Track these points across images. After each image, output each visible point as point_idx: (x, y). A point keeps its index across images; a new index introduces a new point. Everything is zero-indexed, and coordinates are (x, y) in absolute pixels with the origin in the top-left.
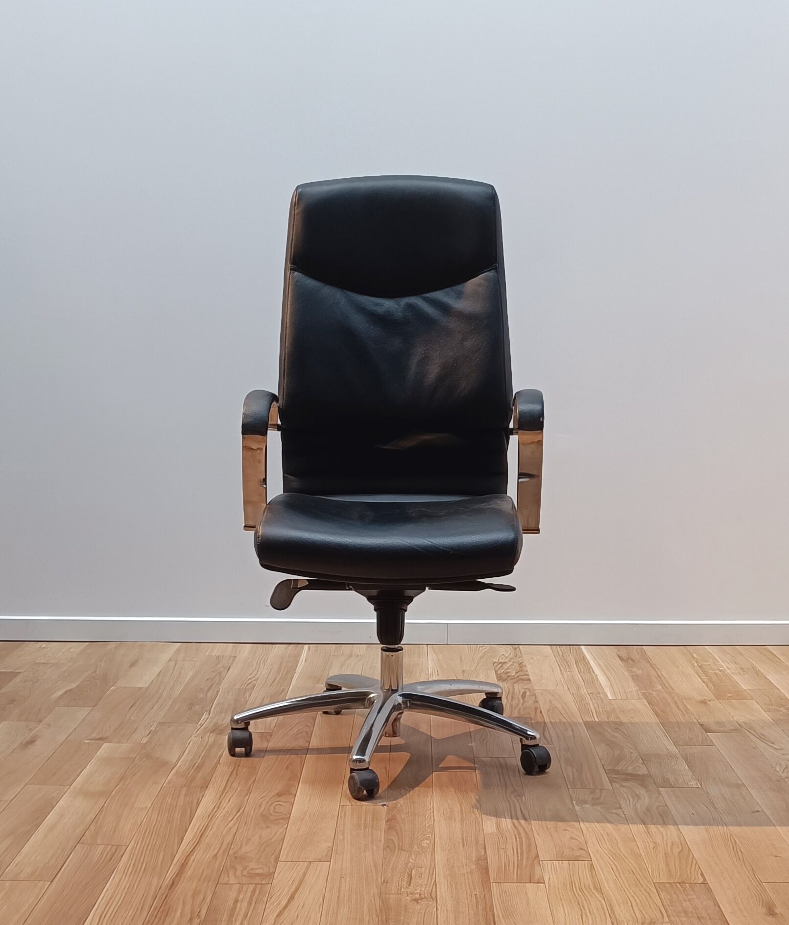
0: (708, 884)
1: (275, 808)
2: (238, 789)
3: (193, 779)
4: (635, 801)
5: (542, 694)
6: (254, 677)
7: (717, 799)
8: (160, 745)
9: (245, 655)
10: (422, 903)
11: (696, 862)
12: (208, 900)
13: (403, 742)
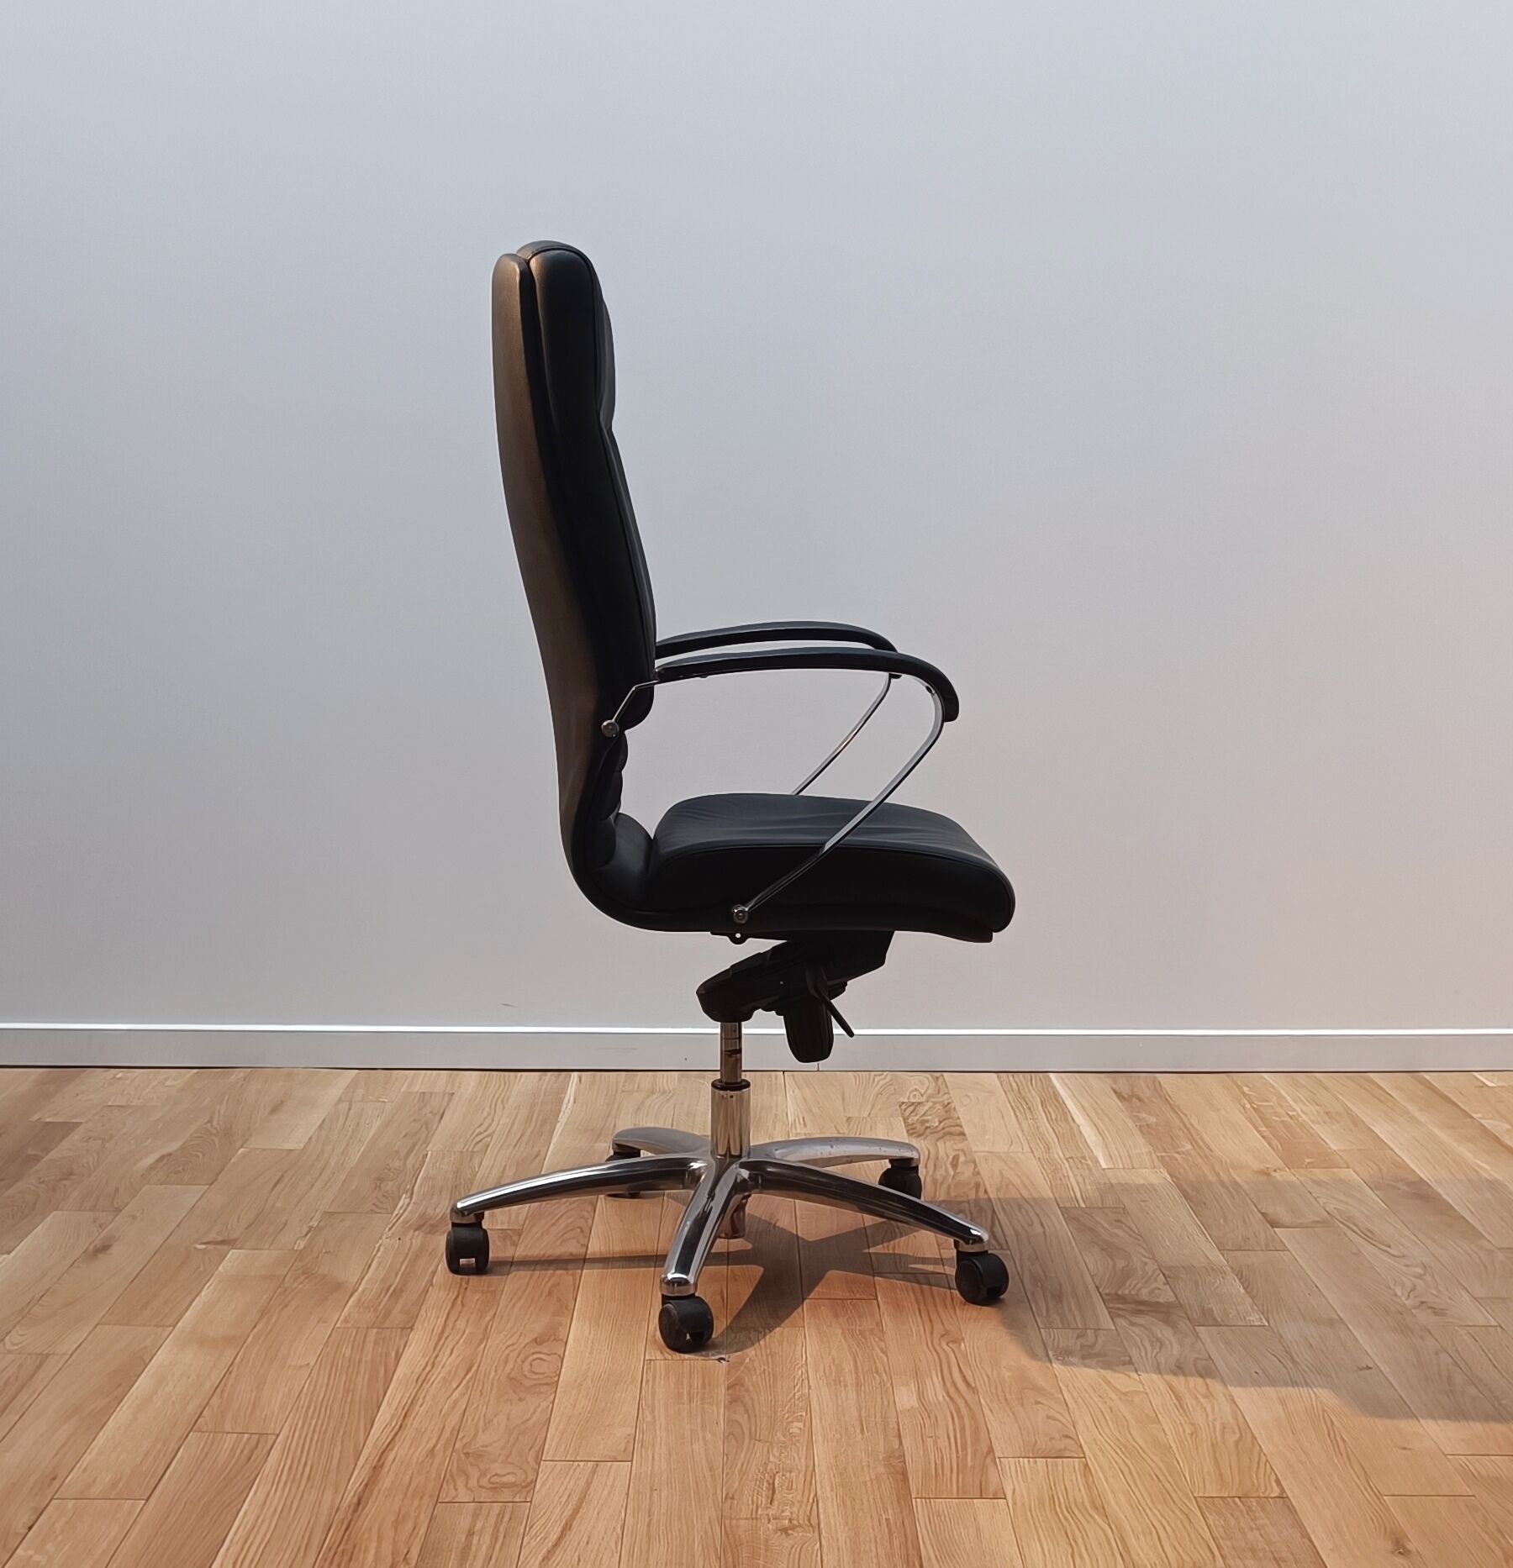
0: (1289, 1499)
1: (531, 1365)
2: (467, 1332)
3: (388, 1313)
4: (1155, 1351)
5: (986, 1160)
6: (485, 1131)
7: (1298, 1345)
8: (327, 1253)
9: (470, 1091)
10: (796, 1534)
11: (1267, 1460)
12: (422, 1531)
13: (750, 1246)
